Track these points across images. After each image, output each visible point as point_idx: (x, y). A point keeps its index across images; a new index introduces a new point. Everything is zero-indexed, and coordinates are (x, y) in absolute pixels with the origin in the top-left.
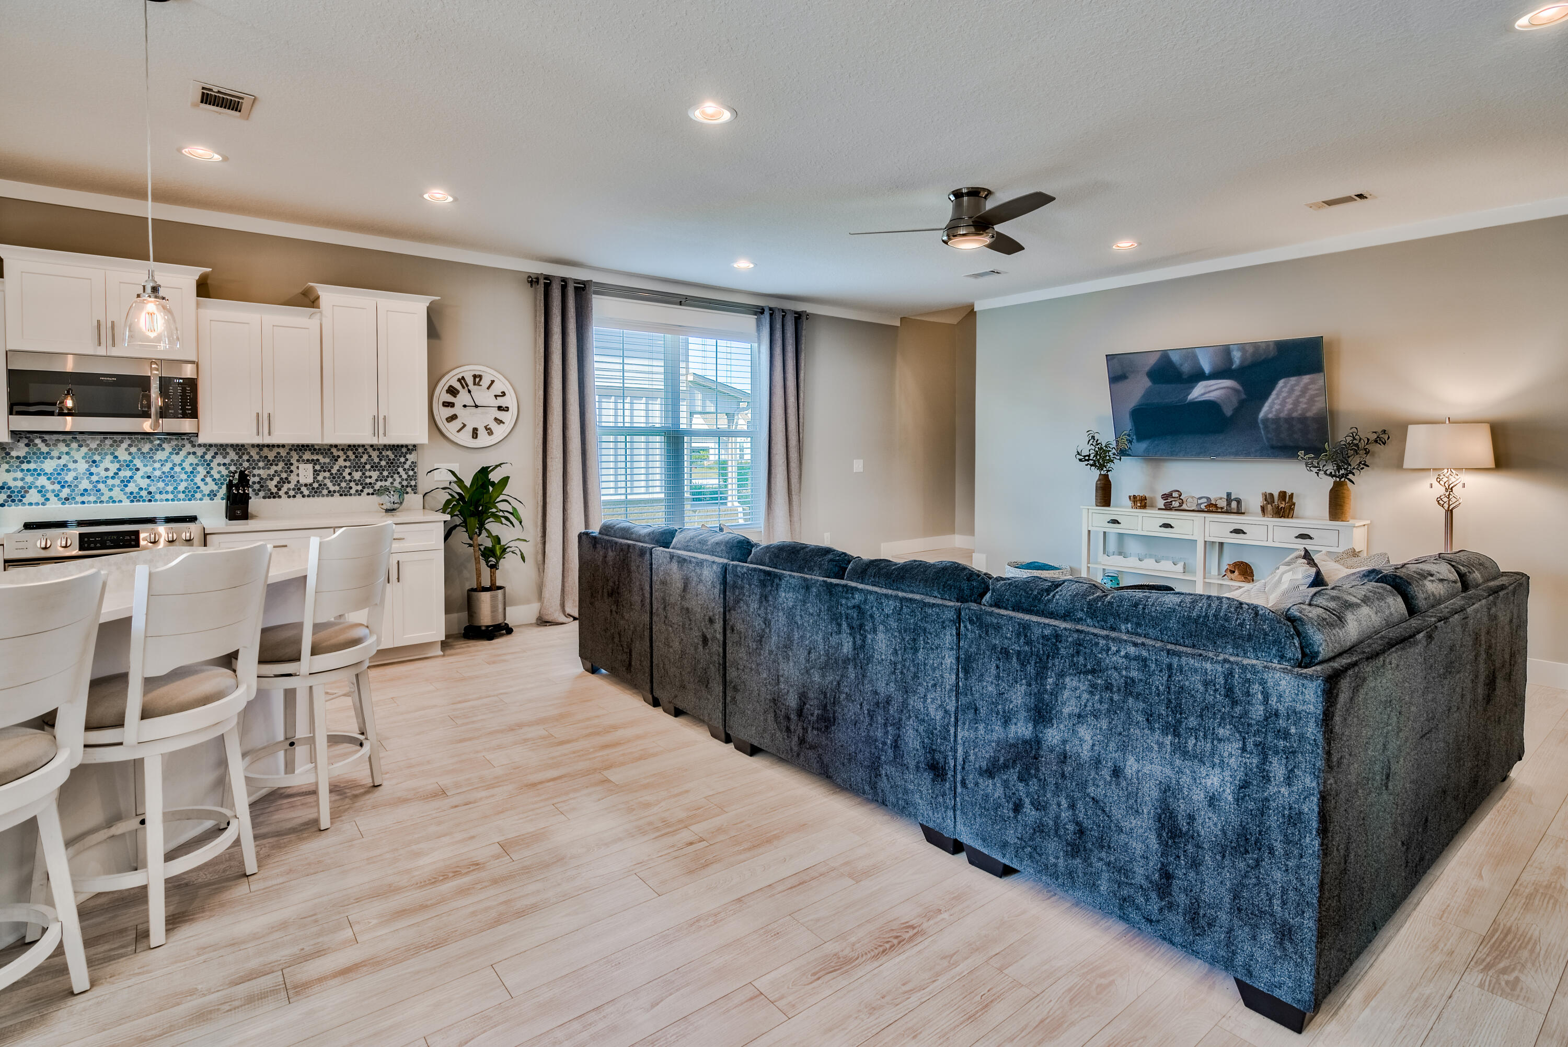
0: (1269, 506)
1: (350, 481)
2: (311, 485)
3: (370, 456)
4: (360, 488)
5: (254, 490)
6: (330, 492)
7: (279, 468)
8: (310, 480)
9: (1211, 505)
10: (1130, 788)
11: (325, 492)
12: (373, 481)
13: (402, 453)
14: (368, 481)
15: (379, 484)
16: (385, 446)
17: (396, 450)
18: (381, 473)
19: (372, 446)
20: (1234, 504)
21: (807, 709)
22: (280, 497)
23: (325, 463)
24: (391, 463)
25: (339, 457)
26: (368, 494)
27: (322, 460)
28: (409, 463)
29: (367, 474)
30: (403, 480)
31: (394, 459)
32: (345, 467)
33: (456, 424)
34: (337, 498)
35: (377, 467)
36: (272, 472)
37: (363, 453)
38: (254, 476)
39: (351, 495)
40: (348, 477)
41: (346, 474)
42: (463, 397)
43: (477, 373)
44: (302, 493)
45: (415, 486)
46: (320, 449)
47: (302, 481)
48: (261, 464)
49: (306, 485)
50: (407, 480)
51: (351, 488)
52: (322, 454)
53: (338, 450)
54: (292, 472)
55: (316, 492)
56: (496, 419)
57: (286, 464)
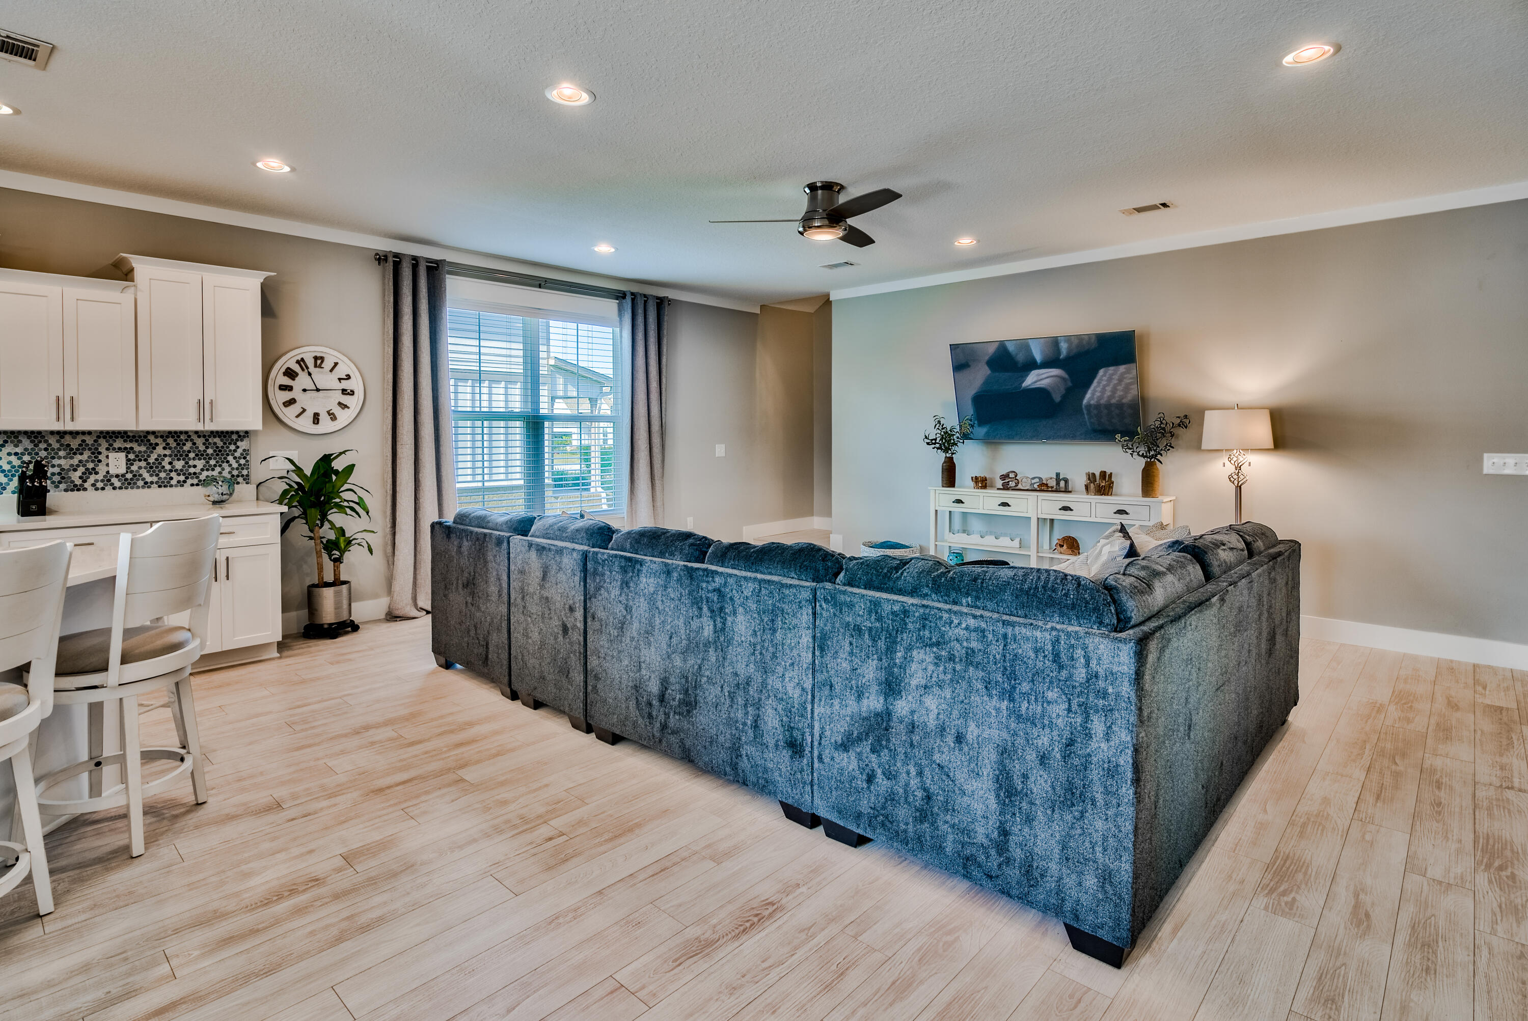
0: (1092, 485)
1: (171, 471)
2: (123, 475)
3: (194, 444)
4: (182, 478)
5: (53, 482)
6: (146, 483)
7: (85, 457)
8: (122, 470)
9: (1042, 484)
10: (971, 753)
11: (141, 483)
12: (197, 470)
13: (232, 440)
14: (192, 470)
15: (205, 473)
16: (212, 432)
17: (225, 437)
18: (208, 462)
19: (196, 432)
20: (1062, 484)
21: (669, 694)
22: (85, 489)
23: (140, 452)
24: (218, 451)
25: (157, 444)
26: (192, 485)
27: (137, 448)
28: (240, 451)
29: (191, 463)
30: (233, 469)
31: (222, 447)
32: (165, 456)
33: (294, 409)
34: (155, 491)
35: (202, 455)
36: (75, 461)
37: (187, 440)
38: (53, 466)
39: (171, 486)
40: (168, 467)
41: (165, 463)
42: (303, 380)
43: (319, 355)
44: (112, 484)
45: (247, 475)
46: (134, 437)
47: (113, 471)
48: (62, 453)
49: (117, 476)
50: (237, 469)
51: (171, 478)
52: (137, 441)
53: (156, 437)
54: (100, 461)
55: (129, 484)
56: (340, 404)
57: (93, 453)
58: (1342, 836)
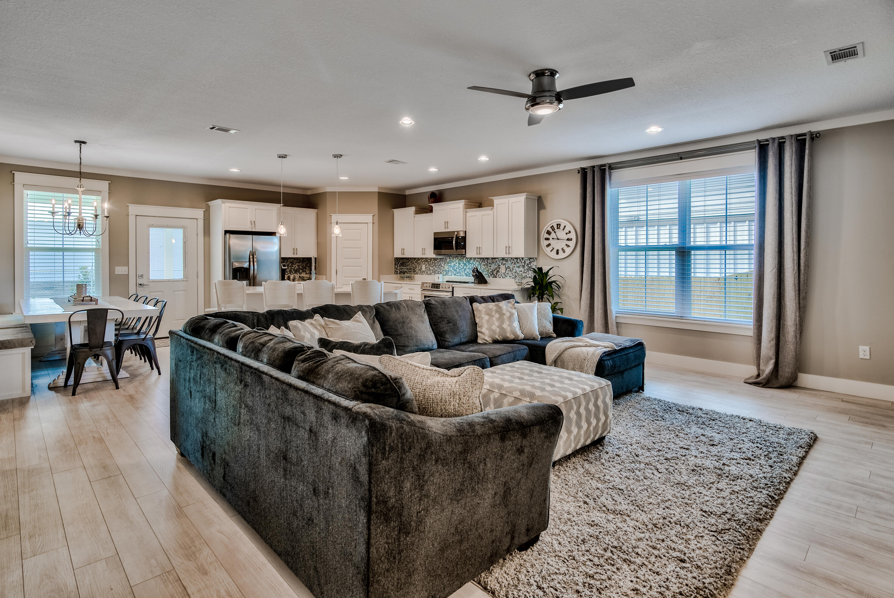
1: (515, 272)
2: (504, 273)
3: (522, 262)
6: (510, 276)
7: (497, 266)
15: (524, 274)
18: (525, 270)
22: (497, 277)
27: (508, 264)
28: (534, 266)
29: (521, 270)
33: (550, 248)
35: (523, 267)
42: (553, 235)
43: (558, 223)
44: (502, 276)
46: (507, 260)
48: (492, 265)
51: (516, 275)
53: (512, 260)
54: (500, 268)
55: (506, 276)
56: (566, 245)
58: (168, 550)
